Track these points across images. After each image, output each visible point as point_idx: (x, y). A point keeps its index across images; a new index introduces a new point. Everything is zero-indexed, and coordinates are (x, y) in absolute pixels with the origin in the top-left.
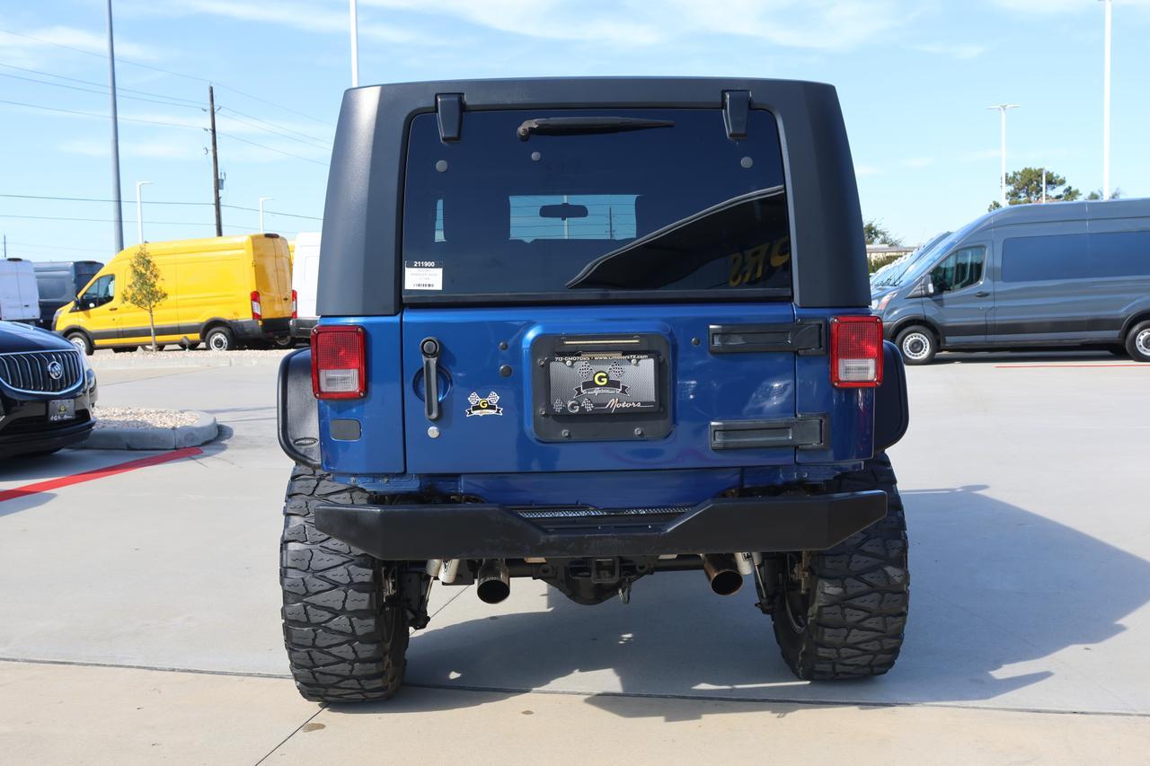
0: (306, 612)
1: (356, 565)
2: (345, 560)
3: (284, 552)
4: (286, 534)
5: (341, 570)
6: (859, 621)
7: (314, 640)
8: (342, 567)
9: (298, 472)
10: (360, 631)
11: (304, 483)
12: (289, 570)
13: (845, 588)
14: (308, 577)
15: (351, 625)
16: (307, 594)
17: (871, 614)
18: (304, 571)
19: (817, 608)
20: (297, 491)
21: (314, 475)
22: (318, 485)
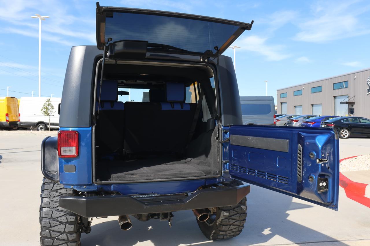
0: (50, 234)
1: (69, 215)
2: (65, 213)
3: (42, 212)
4: (42, 205)
5: (64, 217)
6: (233, 223)
7: (53, 243)
8: (64, 216)
9: (45, 181)
10: (70, 239)
11: (48, 185)
12: (43, 218)
13: (229, 213)
14: (51, 221)
15: (67, 237)
16: (51, 227)
17: (237, 221)
18: (50, 218)
19: (221, 220)
20: (45, 188)
21: (52, 182)
22: (53, 186)
